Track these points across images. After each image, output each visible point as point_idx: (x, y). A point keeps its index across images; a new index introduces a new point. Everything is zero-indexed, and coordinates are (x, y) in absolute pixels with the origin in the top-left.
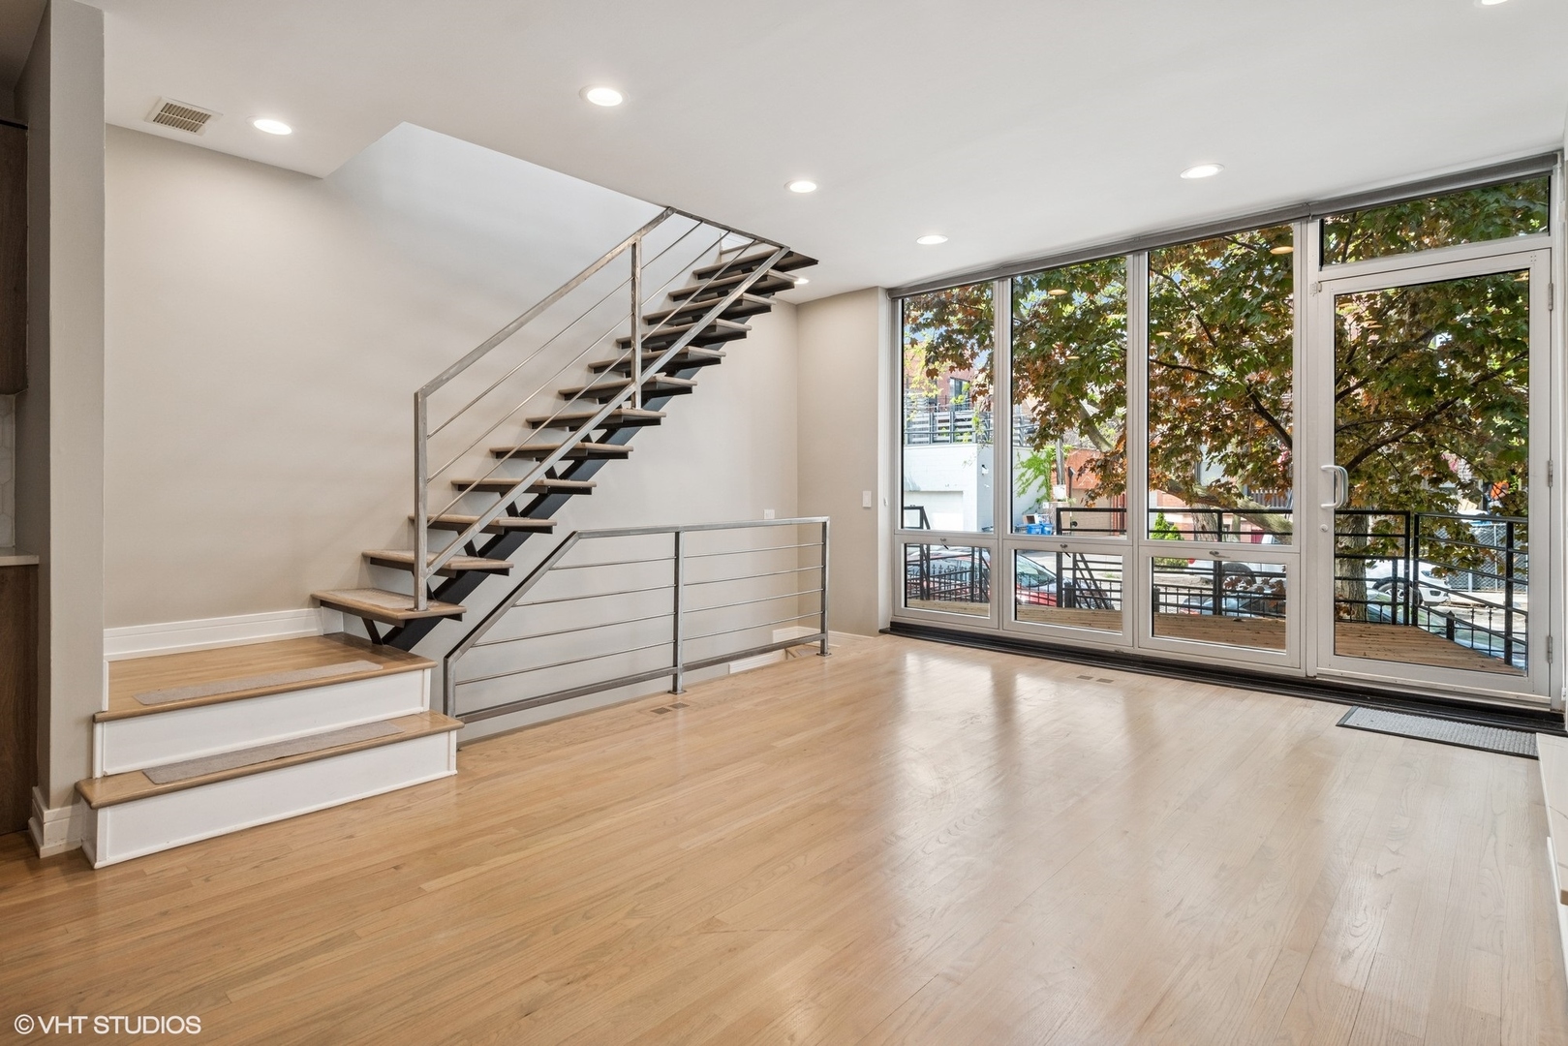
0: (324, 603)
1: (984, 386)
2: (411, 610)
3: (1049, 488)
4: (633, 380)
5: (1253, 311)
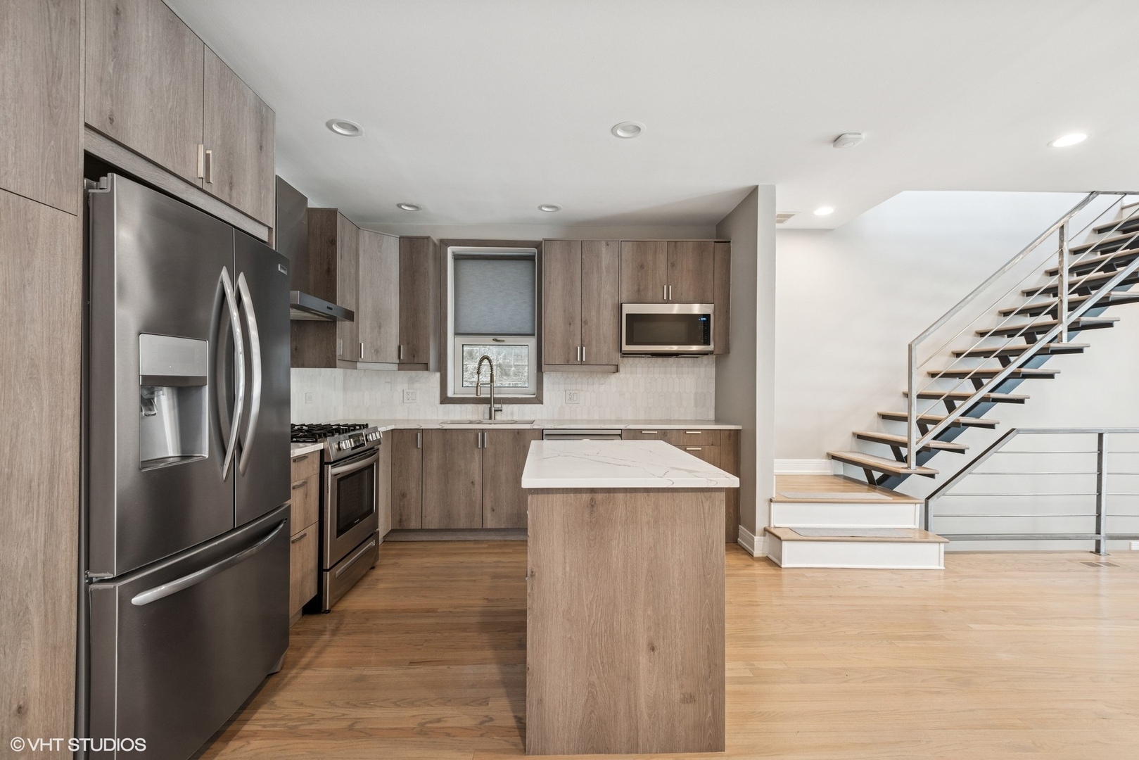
0: (834, 457)
2: (906, 468)
4: (1061, 322)
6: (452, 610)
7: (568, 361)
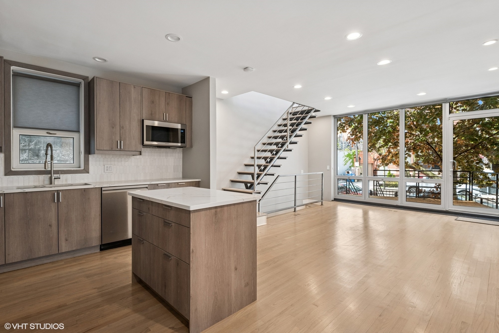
1: (350, 137)
3: (353, 163)
4: (288, 141)
5: (430, 121)
6: (77, 301)
7: (112, 148)
